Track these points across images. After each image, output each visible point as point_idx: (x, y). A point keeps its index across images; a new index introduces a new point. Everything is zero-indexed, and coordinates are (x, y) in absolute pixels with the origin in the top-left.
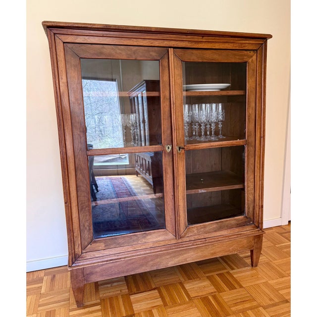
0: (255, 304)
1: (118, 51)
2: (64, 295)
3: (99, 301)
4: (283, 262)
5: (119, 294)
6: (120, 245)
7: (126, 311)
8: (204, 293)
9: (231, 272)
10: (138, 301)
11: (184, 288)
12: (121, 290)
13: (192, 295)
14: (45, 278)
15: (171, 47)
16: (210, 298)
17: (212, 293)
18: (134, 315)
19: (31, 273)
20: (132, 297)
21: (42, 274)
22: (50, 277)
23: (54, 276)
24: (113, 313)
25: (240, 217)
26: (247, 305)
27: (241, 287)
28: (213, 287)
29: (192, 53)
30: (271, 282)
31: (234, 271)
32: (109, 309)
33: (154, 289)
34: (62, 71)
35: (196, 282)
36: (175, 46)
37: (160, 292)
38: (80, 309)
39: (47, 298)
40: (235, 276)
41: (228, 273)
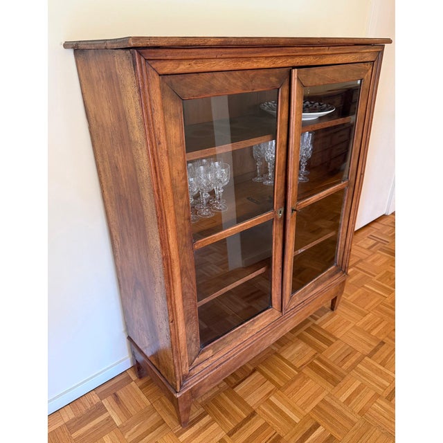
0: (358, 355)
1: (232, 80)
2: (151, 418)
3: (202, 410)
4: (356, 297)
5: (219, 392)
6: (228, 343)
7: (243, 410)
8: (307, 359)
9: (317, 323)
10: (247, 394)
11: (283, 359)
12: (218, 385)
13: (298, 365)
14: (105, 402)
15: (294, 67)
16: (316, 362)
17: (314, 355)
18: (254, 412)
19: (78, 402)
20: (238, 390)
21: (96, 399)
22: (110, 398)
23: (116, 395)
24: (230, 419)
25: (332, 268)
26: (353, 359)
27: (337, 339)
28: (310, 349)
29: (315, 73)
30: (359, 324)
31: (319, 321)
32: (223, 415)
33: (254, 371)
34: (159, 129)
35: (291, 348)
36: (299, 64)
37: (262, 373)
38: (187, 429)
39: (132, 430)
40: (323, 327)
41: (314, 325)
